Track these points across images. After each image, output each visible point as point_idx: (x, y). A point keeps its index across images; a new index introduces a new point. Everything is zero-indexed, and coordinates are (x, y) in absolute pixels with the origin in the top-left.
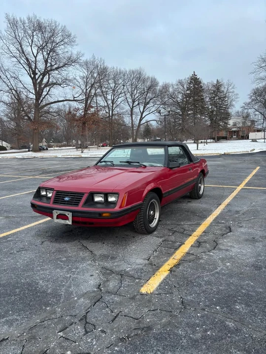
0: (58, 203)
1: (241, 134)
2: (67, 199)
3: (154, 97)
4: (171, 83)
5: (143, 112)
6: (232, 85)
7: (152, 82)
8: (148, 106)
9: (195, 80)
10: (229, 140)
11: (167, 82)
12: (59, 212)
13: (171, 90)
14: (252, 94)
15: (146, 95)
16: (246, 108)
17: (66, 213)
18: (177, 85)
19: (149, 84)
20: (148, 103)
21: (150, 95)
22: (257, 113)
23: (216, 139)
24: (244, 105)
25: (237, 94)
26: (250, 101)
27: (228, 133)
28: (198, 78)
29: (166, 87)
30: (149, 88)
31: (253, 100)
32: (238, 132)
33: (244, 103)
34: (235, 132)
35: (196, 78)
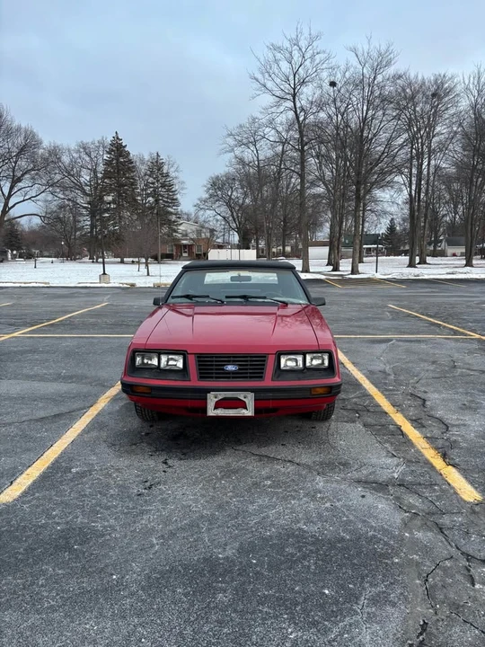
0: (212, 377)
1: (195, 250)
2: (230, 368)
3: (33, 170)
4: (65, 146)
5: (10, 195)
6: (175, 166)
7: (26, 138)
8: (20, 185)
9: (118, 149)
10: (176, 260)
11: (58, 143)
12: (222, 395)
13: (66, 159)
14: (209, 186)
15: (16, 163)
16: (201, 207)
17: (241, 396)
18: (79, 151)
19: (20, 140)
20: (19, 180)
21: (23, 163)
22: (219, 217)
23: (160, 258)
24: (199, 202)
25: (183, 182)
26: (207, 196)
27: (174, 248)
28: (124, 144)
29: (55, 153)
30: (22, 150)
31: (211, 196)
32: (190, 247)
33: (199, 199)
34: (185, 246)
35: (121, 144)
